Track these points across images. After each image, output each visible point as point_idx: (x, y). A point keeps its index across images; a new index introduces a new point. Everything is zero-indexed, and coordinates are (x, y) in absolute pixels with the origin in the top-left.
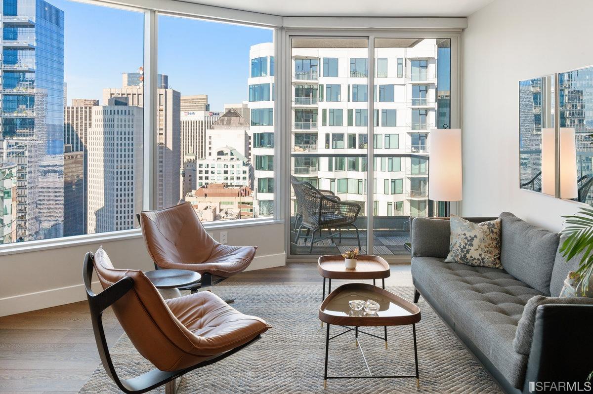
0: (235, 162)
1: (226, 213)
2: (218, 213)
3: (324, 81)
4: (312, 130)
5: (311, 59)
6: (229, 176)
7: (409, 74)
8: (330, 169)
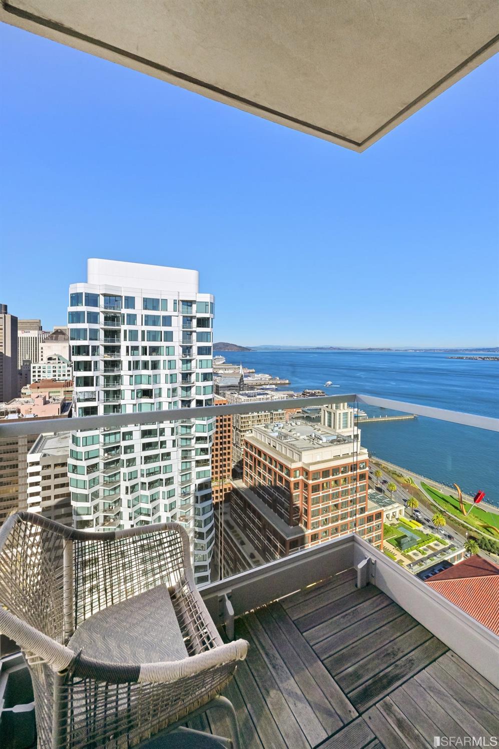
0: (62, 365)
1: (54, 399)
2: (47, 399)
3: (125, 311)
4: (116, 344)
5: (116, 296)
6: (57, 374)
7: (181, 310)
8: (130, 369)
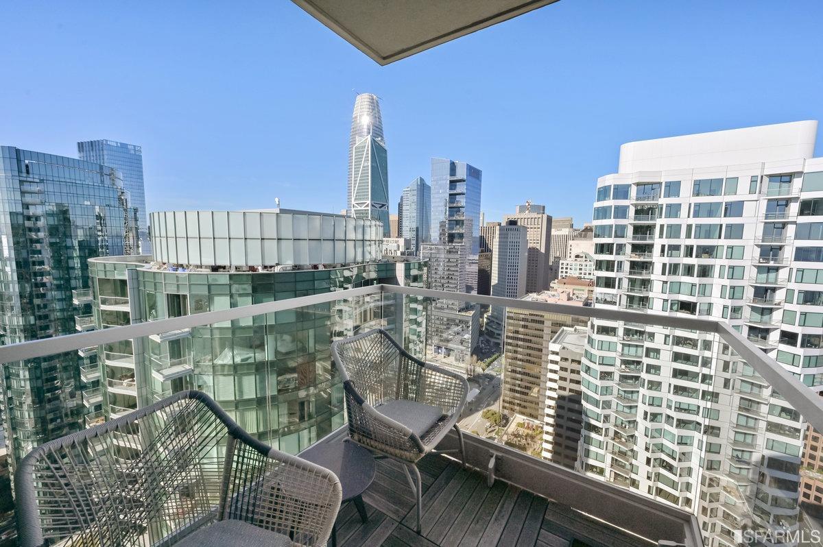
0: (588, 263)
1: (577, 297)
2: (571, 296)
3: (663, 201)
4: (648, 242)
5: (652, 184)
6: (583, 272)
7: (765, 189)
8: (663, 273)
